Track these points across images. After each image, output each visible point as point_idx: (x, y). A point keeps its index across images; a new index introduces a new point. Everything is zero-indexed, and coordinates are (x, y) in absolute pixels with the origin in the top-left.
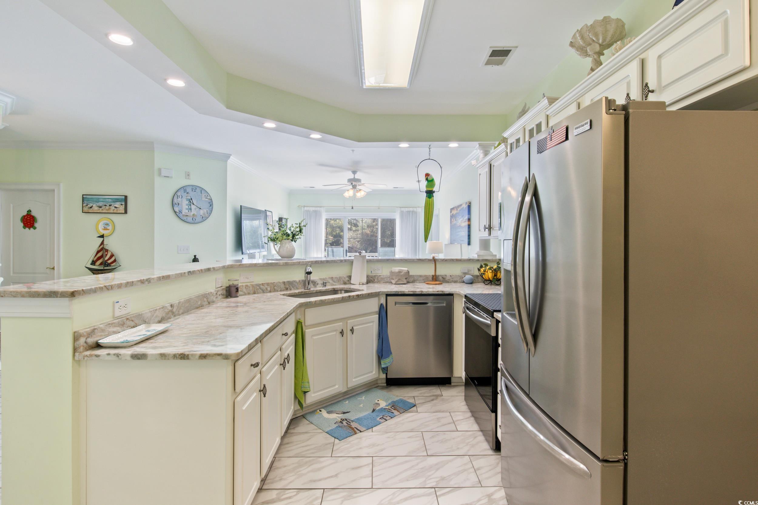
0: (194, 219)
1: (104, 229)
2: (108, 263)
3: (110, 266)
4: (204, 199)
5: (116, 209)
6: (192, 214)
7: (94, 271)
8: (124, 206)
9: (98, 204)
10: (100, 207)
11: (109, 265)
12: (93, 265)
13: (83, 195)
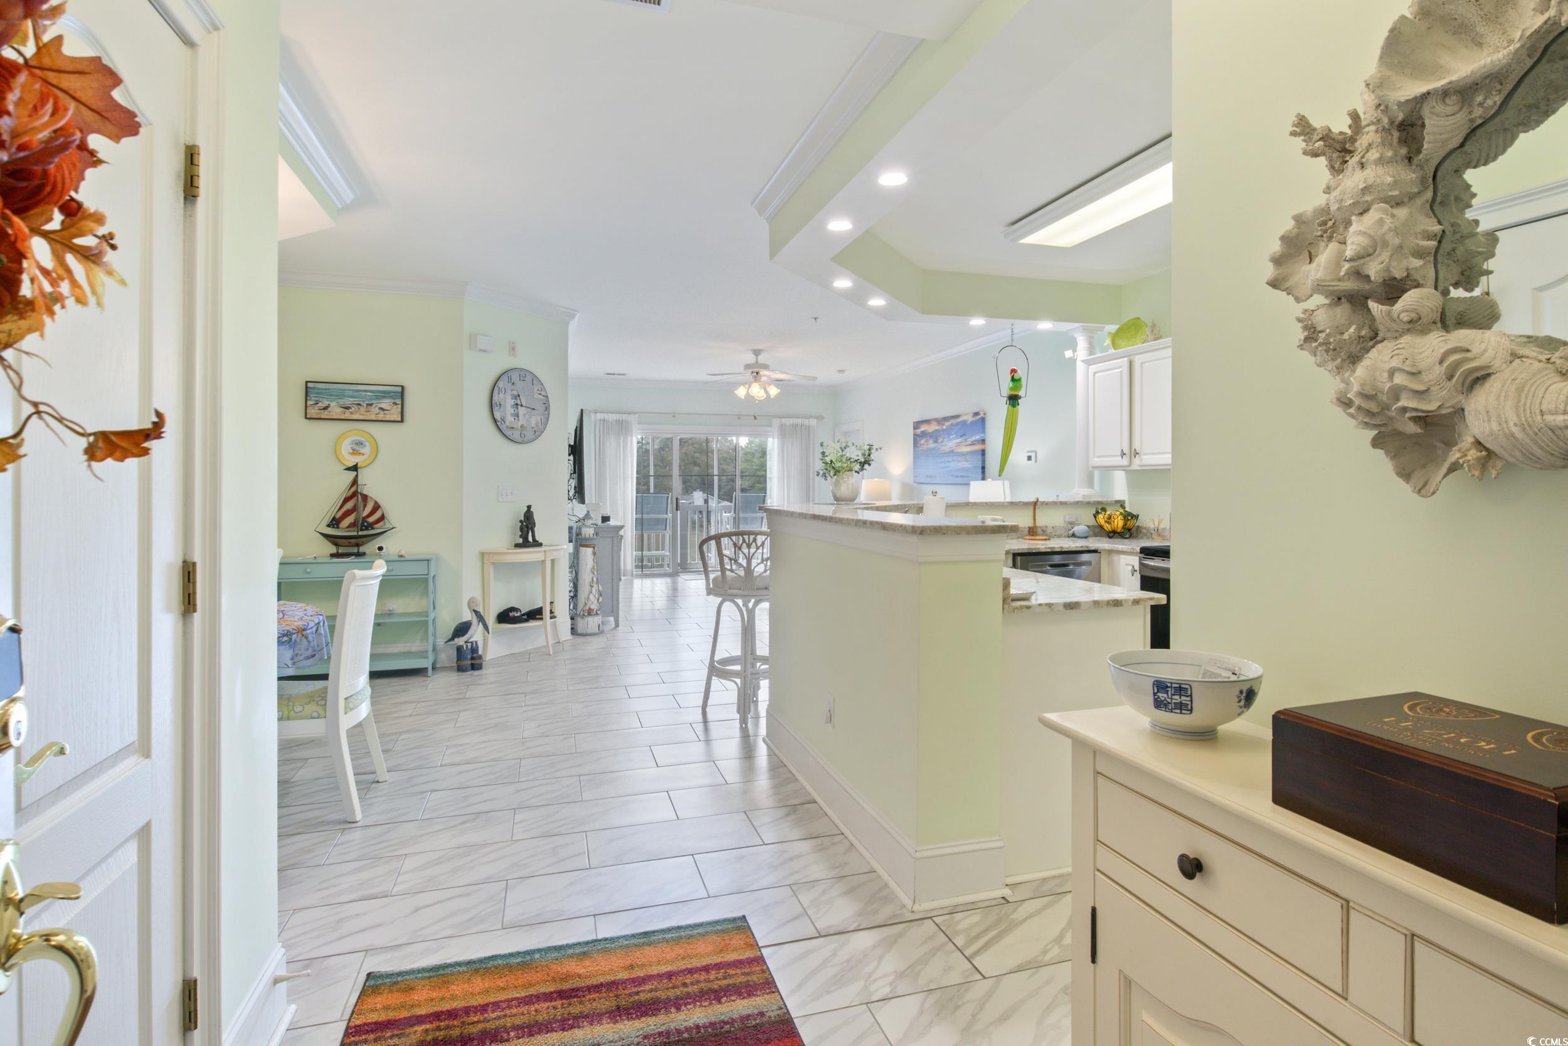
0: (523, 435)
1: (353, 453)
2: (368, 522)
3: (373, 528)
4: (537, 396)
5: (382, 412)
6: (520, 425)
7: (339, 540)
8: (400, 406)
9: (341, 402)
10: (348, 408)
11: (371, 526)
12: (333, 527)
13: (307, 382)
